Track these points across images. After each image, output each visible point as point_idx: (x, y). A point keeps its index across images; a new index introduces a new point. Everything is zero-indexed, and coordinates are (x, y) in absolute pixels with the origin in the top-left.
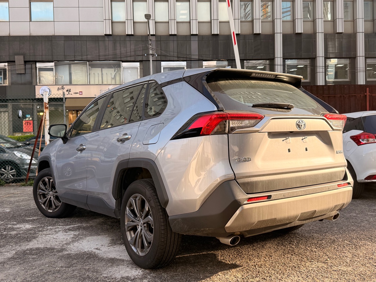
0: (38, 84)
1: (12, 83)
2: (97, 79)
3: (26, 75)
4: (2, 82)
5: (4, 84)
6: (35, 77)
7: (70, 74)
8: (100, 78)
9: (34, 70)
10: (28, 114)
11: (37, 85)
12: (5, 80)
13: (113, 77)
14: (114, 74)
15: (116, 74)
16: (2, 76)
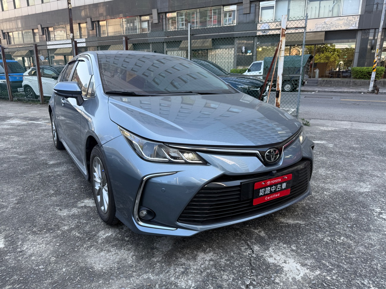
0: (260, 22)
1: (239, 23)
2: (314, 12)
3: (251, 14)
5: (233, 24)
6: (258, 16)
7: (289, 10)
8: (317, 12)
9: (257, 10)
10: (249, 50)
12: (234, 21)
13: (331, 9)
14: (332, 6)
15: (334, 5)
16: (232, 18)
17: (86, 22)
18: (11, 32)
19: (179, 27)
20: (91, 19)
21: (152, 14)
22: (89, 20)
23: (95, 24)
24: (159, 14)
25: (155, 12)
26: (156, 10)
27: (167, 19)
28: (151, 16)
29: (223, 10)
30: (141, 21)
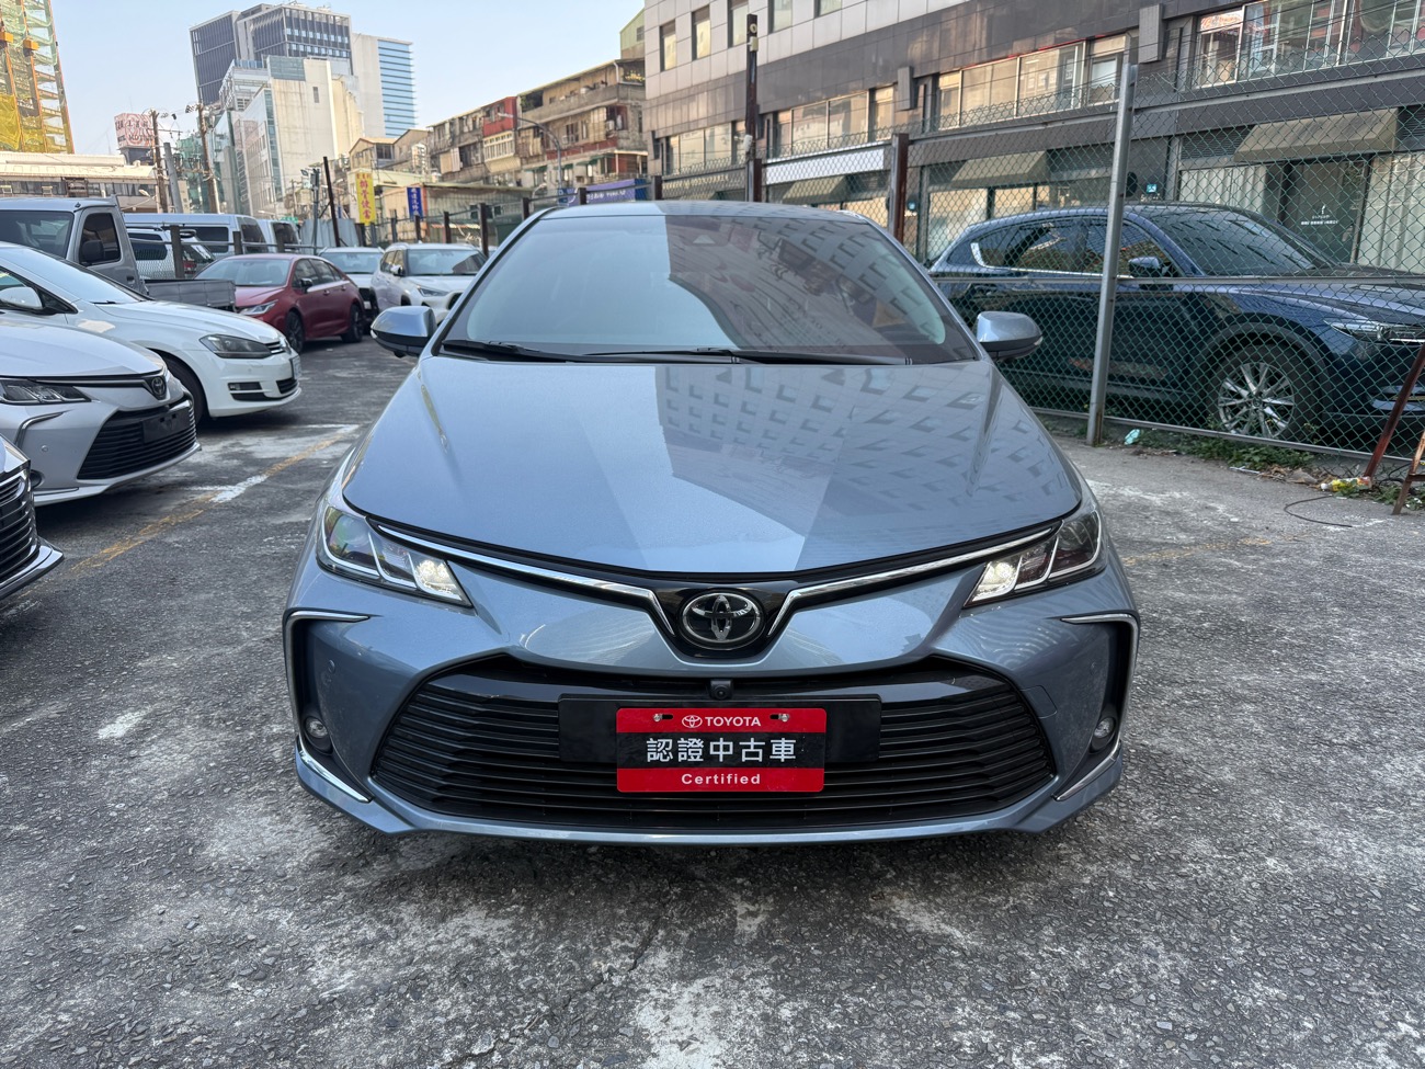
17: (895, 84)
18: (675, 135)
19: (1252, 70)
20: (912, 70)
21: (1136, 28)
22: (903, 76)
23: (922, 88)
24: (1166, 23)
25: (1150, 20)
26: (1156, 10)
27: (1199, 39)
28: (1134, 35)
30: (1091, 61)
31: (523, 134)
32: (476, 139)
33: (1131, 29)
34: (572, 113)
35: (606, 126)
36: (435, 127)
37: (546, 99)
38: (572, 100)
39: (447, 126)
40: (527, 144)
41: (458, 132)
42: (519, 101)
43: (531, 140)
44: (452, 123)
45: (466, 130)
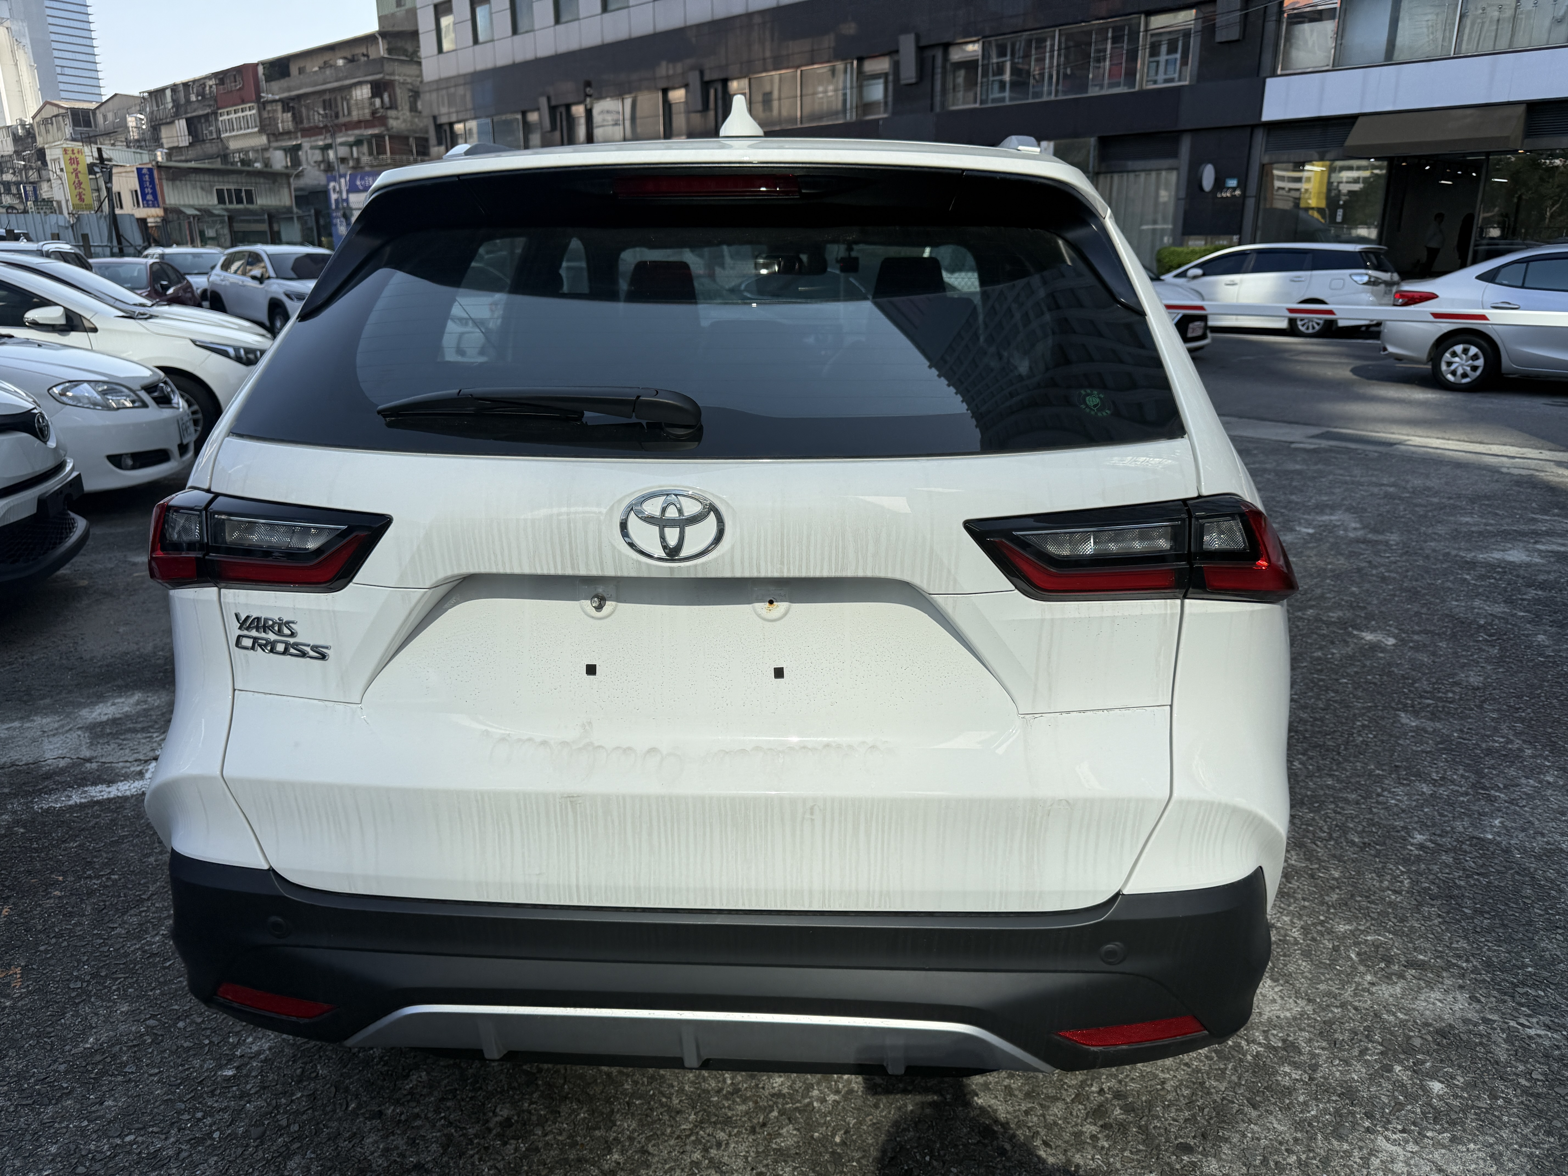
0: (1279, 72)
1: (1201, 76)
3: (1244, 42)
4: (1176, 76)
5: (1180, 80)
6: (1272, 48)
7: (1396, 22)
9: (1272, 25)
10: (1232, 177)
11: (1274, 75)
12: (1184, 68)
16: (1178, 56)
17: (686, 86)
18: (459, 122)
19: (991, 97)
20: (702, 73)
21: (897, 52)
22: (694, 79)
23: (712, 92)
24: (921, 49)
25: (907, 45)
26: (912, 37)
27: (948, 66)
28: (896, 58)
29: (1146, 31)
30: (863, 78)
31: (269, 108)
32: (208, 110)
33: (893, 53)
34: (329, 86)
35: (372, 104)
36: (150, 93)
37: (294, 69)
38: (328, 72)
39: (168, 93)
40: (275, 119)
41: (182, 101)
42: (260, 70)
43: (279, 115)
44: (174, 88)
45: (193, 98)
